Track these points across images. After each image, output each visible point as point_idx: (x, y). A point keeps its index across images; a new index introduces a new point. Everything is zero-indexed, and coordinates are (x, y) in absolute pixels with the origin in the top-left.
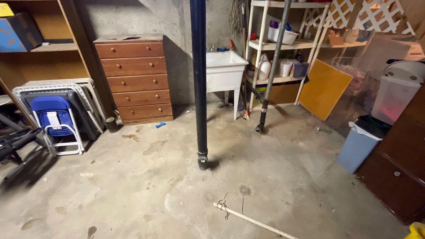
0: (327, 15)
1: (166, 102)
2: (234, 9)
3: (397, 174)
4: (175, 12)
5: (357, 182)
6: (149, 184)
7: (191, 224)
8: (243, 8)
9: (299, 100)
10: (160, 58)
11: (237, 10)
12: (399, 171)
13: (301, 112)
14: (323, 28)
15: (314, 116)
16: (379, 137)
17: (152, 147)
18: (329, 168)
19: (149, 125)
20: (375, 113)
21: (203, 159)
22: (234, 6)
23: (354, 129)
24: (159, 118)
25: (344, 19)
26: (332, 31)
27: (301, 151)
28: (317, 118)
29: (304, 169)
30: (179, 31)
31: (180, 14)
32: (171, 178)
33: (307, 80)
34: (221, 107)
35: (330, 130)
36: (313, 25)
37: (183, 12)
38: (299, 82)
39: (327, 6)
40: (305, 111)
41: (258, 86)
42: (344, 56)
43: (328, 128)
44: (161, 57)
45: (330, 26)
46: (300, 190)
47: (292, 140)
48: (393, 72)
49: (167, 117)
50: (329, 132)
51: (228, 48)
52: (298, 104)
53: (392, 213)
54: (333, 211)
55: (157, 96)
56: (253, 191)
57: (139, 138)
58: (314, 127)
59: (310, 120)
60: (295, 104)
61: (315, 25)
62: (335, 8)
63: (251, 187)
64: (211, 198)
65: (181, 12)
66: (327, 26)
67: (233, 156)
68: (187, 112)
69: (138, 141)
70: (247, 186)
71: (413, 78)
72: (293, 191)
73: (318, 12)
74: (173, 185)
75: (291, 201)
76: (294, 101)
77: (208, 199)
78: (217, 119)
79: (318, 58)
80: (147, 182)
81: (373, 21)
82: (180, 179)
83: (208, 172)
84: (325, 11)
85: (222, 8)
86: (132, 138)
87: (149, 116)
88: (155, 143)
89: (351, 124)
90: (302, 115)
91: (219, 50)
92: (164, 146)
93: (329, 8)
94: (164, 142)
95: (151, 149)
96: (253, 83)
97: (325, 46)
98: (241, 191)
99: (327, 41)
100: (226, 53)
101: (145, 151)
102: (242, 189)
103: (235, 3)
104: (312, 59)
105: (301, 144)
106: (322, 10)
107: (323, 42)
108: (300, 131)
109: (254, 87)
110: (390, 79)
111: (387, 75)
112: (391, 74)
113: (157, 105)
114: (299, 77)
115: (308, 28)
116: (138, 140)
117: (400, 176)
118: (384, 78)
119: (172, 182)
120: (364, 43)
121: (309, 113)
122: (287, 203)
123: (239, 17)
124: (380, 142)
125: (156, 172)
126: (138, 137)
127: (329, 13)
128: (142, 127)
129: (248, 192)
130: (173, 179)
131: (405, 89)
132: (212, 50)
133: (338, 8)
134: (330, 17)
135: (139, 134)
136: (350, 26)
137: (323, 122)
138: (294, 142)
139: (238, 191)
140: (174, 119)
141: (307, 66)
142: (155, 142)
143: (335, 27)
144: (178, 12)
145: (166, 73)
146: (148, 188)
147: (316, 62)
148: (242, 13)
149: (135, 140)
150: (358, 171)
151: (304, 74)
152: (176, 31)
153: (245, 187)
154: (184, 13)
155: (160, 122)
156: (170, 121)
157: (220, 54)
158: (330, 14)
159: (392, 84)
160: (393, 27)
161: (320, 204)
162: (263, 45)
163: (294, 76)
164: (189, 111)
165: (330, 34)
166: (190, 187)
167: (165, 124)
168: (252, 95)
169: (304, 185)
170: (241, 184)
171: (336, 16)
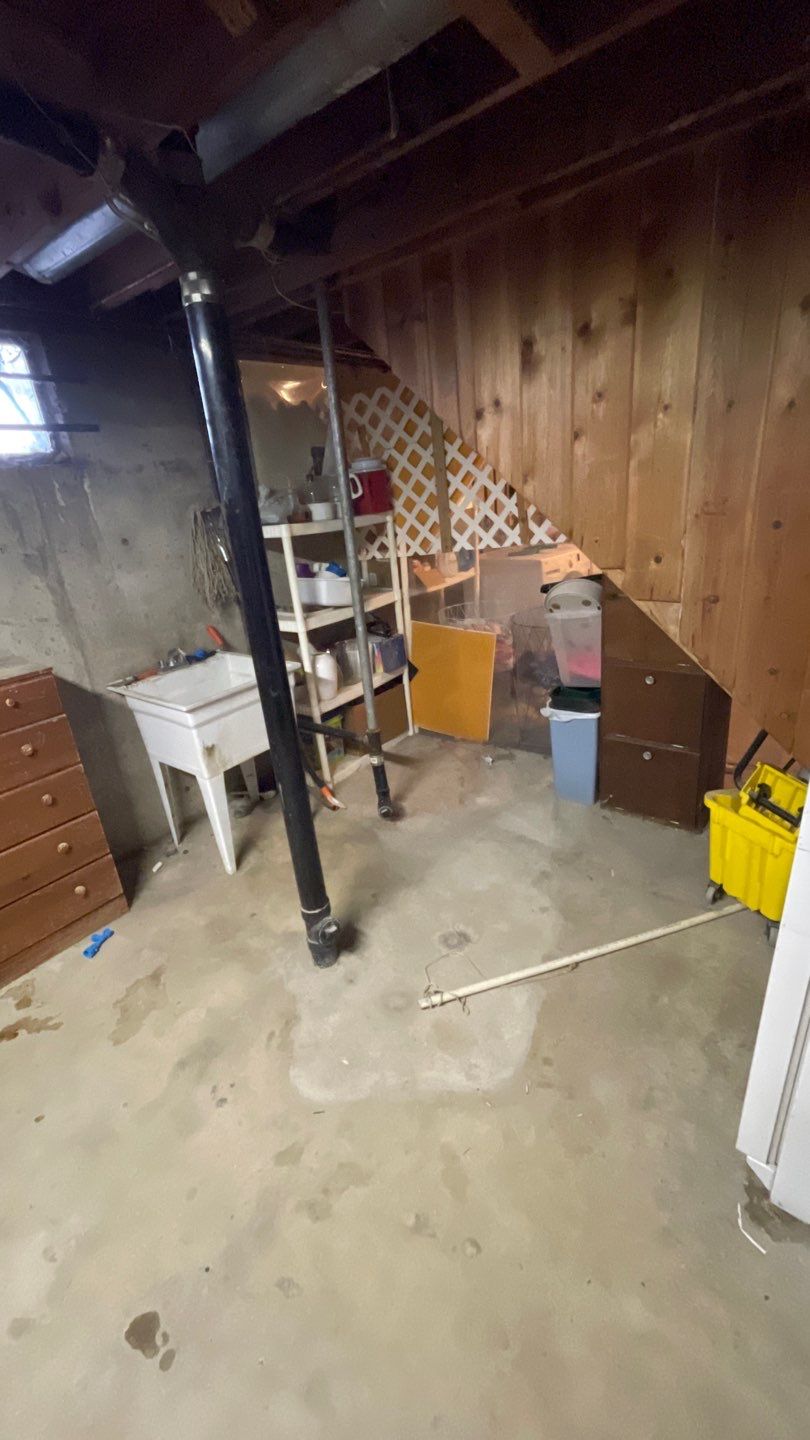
0: (396, 535)
1: (96, 856)
2: (198, 552)
3: (647, 756)
4: (37, 588)
5: (607, 813)
6: (214, 1090)
7: (406, 1079)
8: (222, 549)
9: (416, 721)
10: (52, 723)
11: (210, 554)
12: (647, 749)
13: (435, 743)
14: (398, 559)
15: (464, 740)
16: (594, 712)
17: (124, 1010)
18: (557, 817)
19: (53, 965)
20: (566, 680)
21: (329, 925)
22: (198, 546)
23: (555, 718)
24: (79, 925)
25: (430, 537)
26: (416, 562)
27: (490, 814)
28: (474, 742)
29: (521, 839)
30: (63, 639)
31: (53, 591)
32: (264, 1037)
33: (413, 671)
34: (249, 811)
35: (507, 752)
36: (374, 558)
37: (61, 583)
38: (399, 680)
39: (389, 519)
40: (440, 740)
41: (326, 716)
42: (448, 603)
43: (502, 751)
44: (55, 719)
45: (411, 553)
46: (545, 875)
47: (461, 802)
48: (558, 602)
49: (108, 909)
50: (511, 757)
51: (210, 648)
52: (417, 731)
53: (676, 826)
54: (613, 874)
55: (62, 845)
56: (470, 931)
57: (51, 1018)
58: (478, 759)
59: (462, 751)
60: (411, 733)
61: (378, 556)
62: (404, 520)
63: (462, 928)
64: (399, 1002)
65: (56, 585)
66: (403, 555)
67: (374, 896)
68: (155, 870)
69: (56, 1027)
70: (451, 929)
71: (587, 603)
72: (535, 884)
73: (374, 532)
74: (286, 1046)
75: (545, 902)
76: (406, 728)
77: (398, 1009)
78: (262, 844)
79: (414, 616)
80: (203, 1093)
81: (480, 532)
82: (290, 1020)
83: (347, 961)
84: (389, 527)
85: (168, 556)
86: (22, 1033)
87: (42, 935)
88: (127, 996)
89: (547, 711)
90: (441, 748)
91: (192, 660)
92: (164, 985)
93: (394, 521)
94: (156, 977)
95: (128, 1017)
96: (311, 712)
97: (416, 593)
98: (450, 947)
99: (416, 582)
100: (211, 661)
101: (114, 1032)
102: (449, 942)
103: (200, 539)
104: (404, 623)
105: (482, 800)
106: (381, 528)
107: (410, 585)
108: (462, 778)
109: (318, 720)
110: (558, 615)
111: (551, 611)
112: (557, 607)
113: (66, 878)
114: (397, 668)
115: (365, 566)
116: (50, 1023)
117: (653, 755)
118: (549, 615)
119: (275, 1042)
120: (470, 573)
121: (451, 738)
122: (544, 910)
123: (220, 570)
124: (599, 719)
125: (203, 1055)
126: (43, 1018)
127: (398, 530)
128: (26, 984)
129: (464, 938)
130: (272, 1035)
131: (585, 623)
132: (172, 664)
133: (411, 519)
134: (403, 538)
135: (39, 1007)
136: (447, 547)
137: (485, 743)
138: (466, 803)
139: (445, 951)
140: (130, 903)
141: (401, 640)
142: (125, 993)
143: (422, 553)
144: (48, 586)
145: (79, 763)
146: (223, 1101)
147: (414, 628)
148: (223, 558)
149: (38, 1031)
150: (599, 794)
151: (403, 659)
152: (53, 640)
153: (451, 935)
154: (66, 585)
155: (90, 937)
156: (119, 917)
157: (198, 669)
158: (402, 532)
159: (564, 622)
160: (513, 536)
161: (588, 876)
162: (305, 619)
163: (387, 670)
164: (159, 864)
165: (415, 567)
166: (334, 1019)
167: (112, 933)
168: (320, 739)
169: (544, 865)
170: (438, 934)
171: (413, 533)
